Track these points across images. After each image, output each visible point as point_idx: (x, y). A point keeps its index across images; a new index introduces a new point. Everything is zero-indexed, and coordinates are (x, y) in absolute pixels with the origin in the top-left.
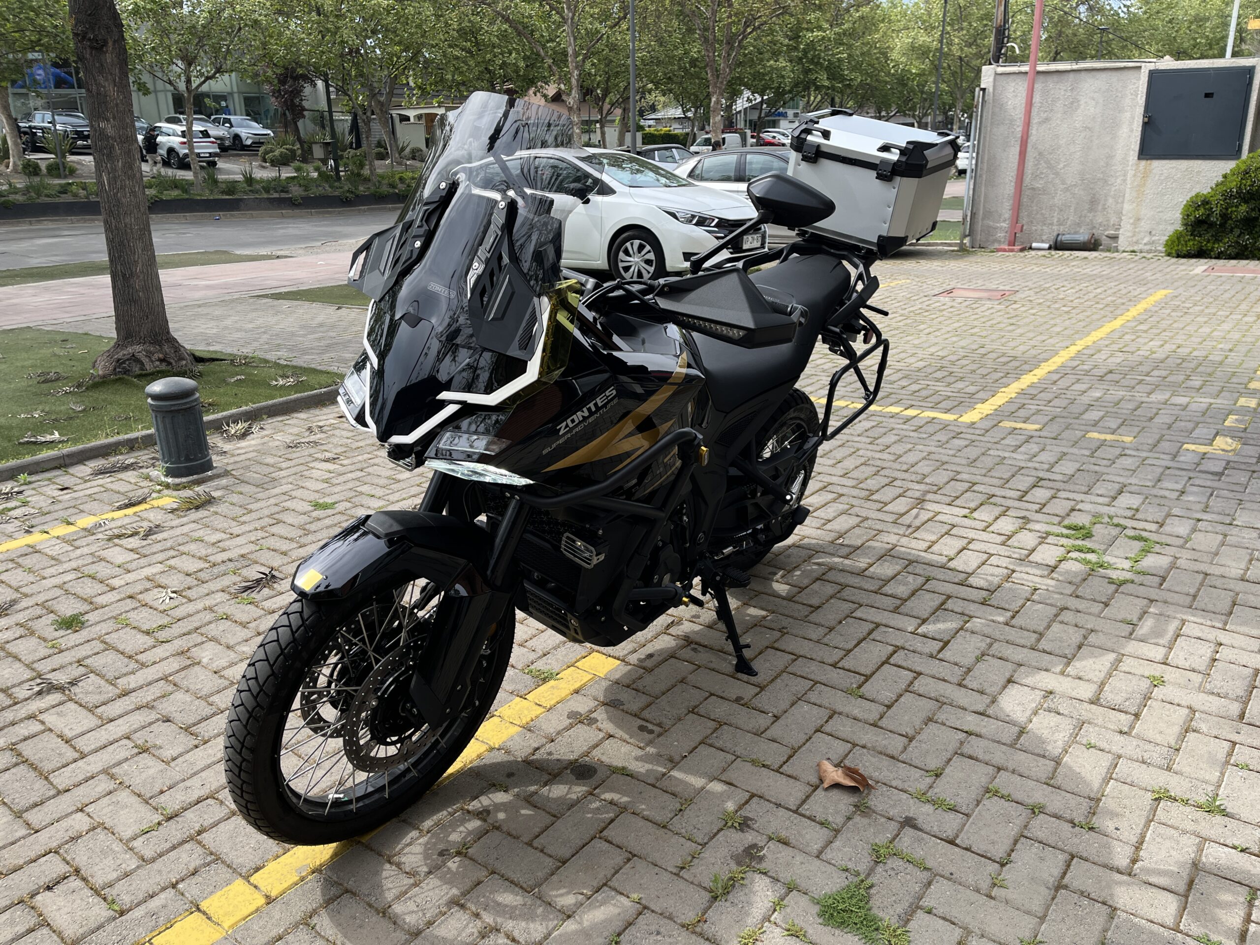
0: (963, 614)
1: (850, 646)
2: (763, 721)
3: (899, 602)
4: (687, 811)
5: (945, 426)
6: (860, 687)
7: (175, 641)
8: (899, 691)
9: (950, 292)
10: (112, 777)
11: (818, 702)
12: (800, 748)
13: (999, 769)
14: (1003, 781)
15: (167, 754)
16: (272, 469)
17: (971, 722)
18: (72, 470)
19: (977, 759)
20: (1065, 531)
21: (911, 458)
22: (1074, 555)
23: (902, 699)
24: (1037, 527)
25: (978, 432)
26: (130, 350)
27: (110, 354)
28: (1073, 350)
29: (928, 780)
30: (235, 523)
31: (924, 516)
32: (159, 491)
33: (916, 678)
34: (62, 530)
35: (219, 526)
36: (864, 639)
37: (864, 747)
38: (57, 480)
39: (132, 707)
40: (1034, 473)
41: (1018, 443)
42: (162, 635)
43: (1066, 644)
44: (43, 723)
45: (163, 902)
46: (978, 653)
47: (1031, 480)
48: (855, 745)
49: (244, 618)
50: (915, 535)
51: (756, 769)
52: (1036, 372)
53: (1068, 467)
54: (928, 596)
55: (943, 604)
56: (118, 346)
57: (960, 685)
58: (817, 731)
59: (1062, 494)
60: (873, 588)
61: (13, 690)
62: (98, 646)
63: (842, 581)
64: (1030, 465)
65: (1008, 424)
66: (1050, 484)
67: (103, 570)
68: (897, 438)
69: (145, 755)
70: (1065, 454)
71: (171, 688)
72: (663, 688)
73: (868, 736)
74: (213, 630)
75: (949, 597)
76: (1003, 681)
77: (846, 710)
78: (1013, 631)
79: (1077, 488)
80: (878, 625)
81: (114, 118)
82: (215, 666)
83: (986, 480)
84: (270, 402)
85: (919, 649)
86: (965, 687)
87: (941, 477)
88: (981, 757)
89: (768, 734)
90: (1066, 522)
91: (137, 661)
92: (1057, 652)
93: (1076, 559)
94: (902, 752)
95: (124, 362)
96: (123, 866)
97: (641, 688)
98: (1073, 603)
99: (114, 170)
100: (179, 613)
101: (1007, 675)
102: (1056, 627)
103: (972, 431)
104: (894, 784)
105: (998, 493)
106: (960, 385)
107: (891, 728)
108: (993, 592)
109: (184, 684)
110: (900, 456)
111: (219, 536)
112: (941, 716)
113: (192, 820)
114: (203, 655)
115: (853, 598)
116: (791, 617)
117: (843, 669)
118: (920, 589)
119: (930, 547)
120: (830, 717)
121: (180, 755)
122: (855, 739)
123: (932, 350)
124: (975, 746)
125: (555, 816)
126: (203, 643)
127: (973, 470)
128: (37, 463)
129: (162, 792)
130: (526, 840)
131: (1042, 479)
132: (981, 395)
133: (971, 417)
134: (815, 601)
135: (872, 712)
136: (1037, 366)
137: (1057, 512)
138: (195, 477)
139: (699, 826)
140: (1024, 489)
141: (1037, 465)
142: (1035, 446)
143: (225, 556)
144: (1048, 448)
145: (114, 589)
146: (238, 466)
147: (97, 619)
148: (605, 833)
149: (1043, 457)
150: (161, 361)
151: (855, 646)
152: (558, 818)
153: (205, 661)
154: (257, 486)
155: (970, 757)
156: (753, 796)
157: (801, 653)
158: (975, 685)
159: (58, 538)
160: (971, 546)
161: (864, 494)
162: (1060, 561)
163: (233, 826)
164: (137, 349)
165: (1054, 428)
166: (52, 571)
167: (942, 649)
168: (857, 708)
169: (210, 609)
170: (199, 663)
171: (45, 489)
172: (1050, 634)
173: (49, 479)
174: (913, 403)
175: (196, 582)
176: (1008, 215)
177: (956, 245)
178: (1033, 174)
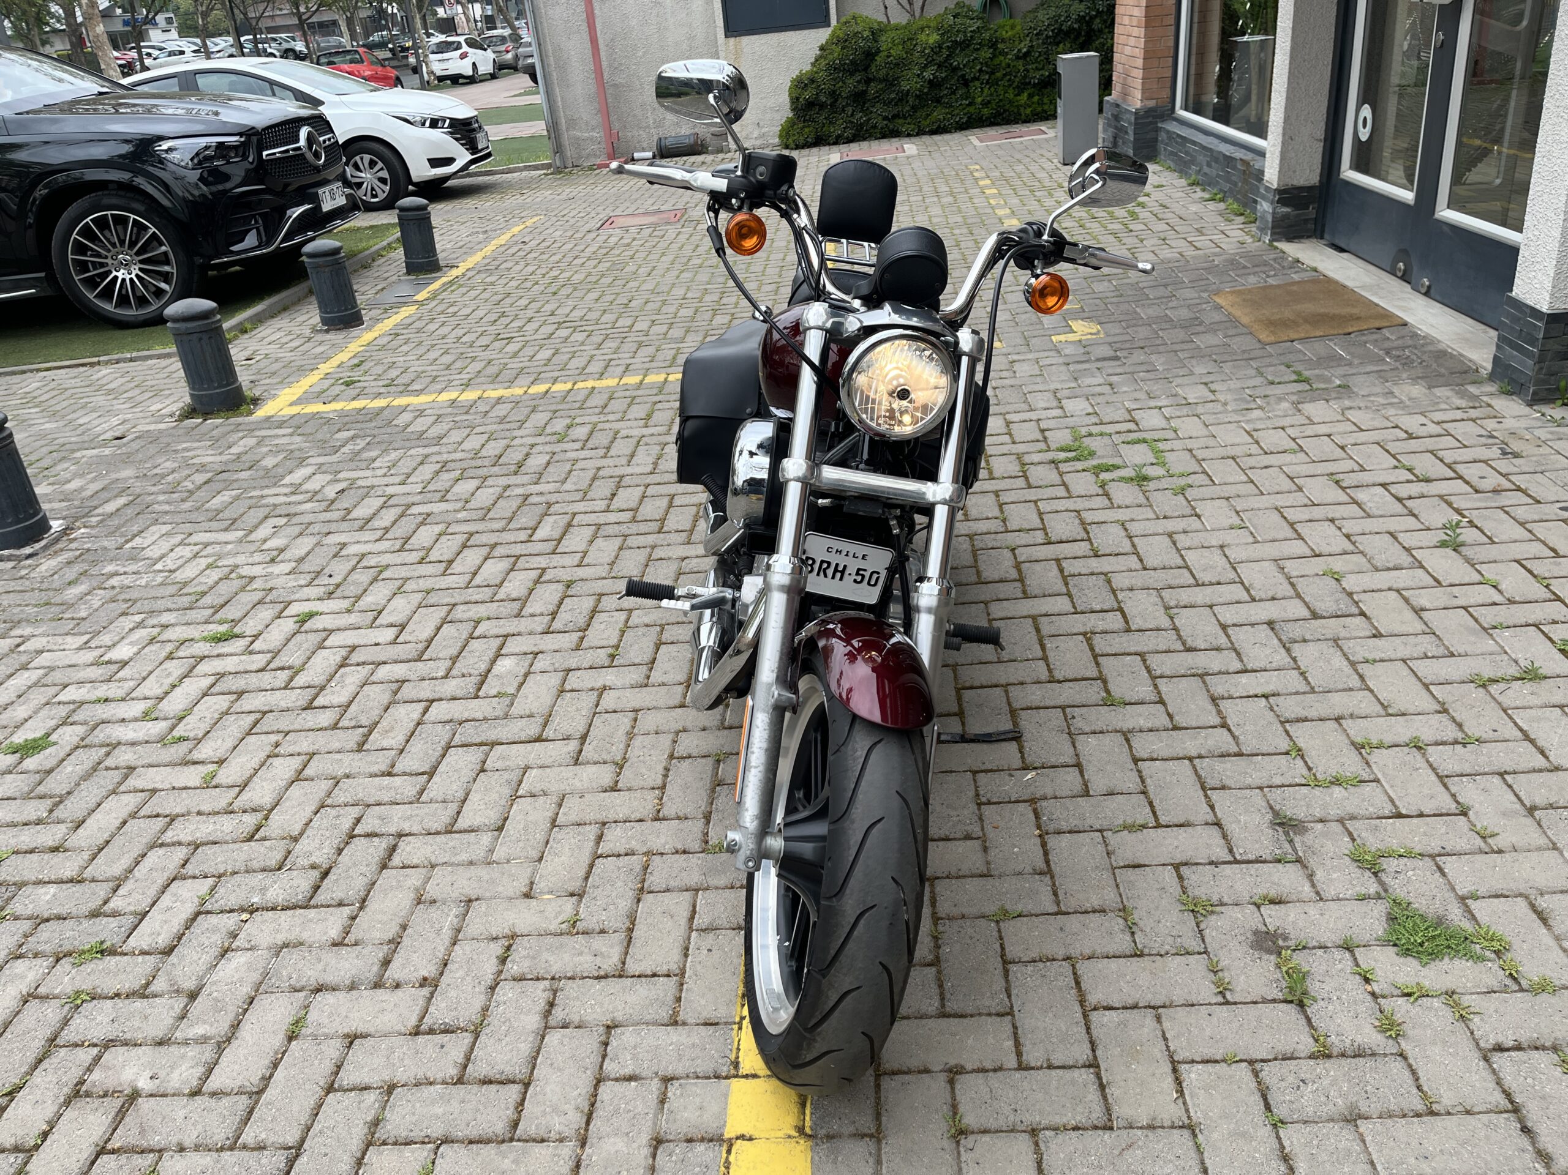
0: (1094, 574)
1: (1038, 652)
3: (1018, 584)
4: (1139, 922)
6: (1108, 693)
8: (1150, 682)
9: (610, 222)
11: (1094, 729)
12: (1145, 788)
13: (1336, 720)
14: (1357, 730)
17: (1250, 684)
19: (1307, 719)
20: (1067, 455)
22: (1105, 476)
23: (1161, 689)
29: (1299, 763)
33: (1145, 661)
36: (1041, 638)
37: (1202, 757)
43: (1219, 569)
46: (1161, 609)
48: (1190, 759)
51: (1140, 835)
54: (1036, 567)
55: (1061, 570)
57: (1187, 650)
58: (1136, 761)
73: (1188, 743)
75: (1057, 561)
76: (1219, 631)
78: (1160, 574)
80: (1034, 618)
85: (1106, 628)
86: (1196, 650)
88: (1307, 715)
89: (1094, 789)
90: (1054, 445)
92: (1221, 579)
93: (1113, 480)
94: (1238, 745)
98: (1169, 525)
101: (1214, 621)
102: (1188, 555)
104: (1277, 782)
107: (1193, 724)
108: (1090, 540)
112: (1218, 690)
117: (1067, 680)
118: (1019, 563)
120: (1129, 740)
122: (1182, 752)
124: (1286, 707)
135: (1155, 715)
139: (1175, 933)
148: (1091, 1000)
151: (1044, 650)
152: (1012, 1014)
155: (1299, 720)
156: (1177, 867)
157: (1004, 682)
158: (1201, 645)
162: (1102, 486)
167: (1126, 618)
168: (1135, 717)
172: (1193, 565)
176: (597, 120)
177: (548, 166)
178: (610, 66)
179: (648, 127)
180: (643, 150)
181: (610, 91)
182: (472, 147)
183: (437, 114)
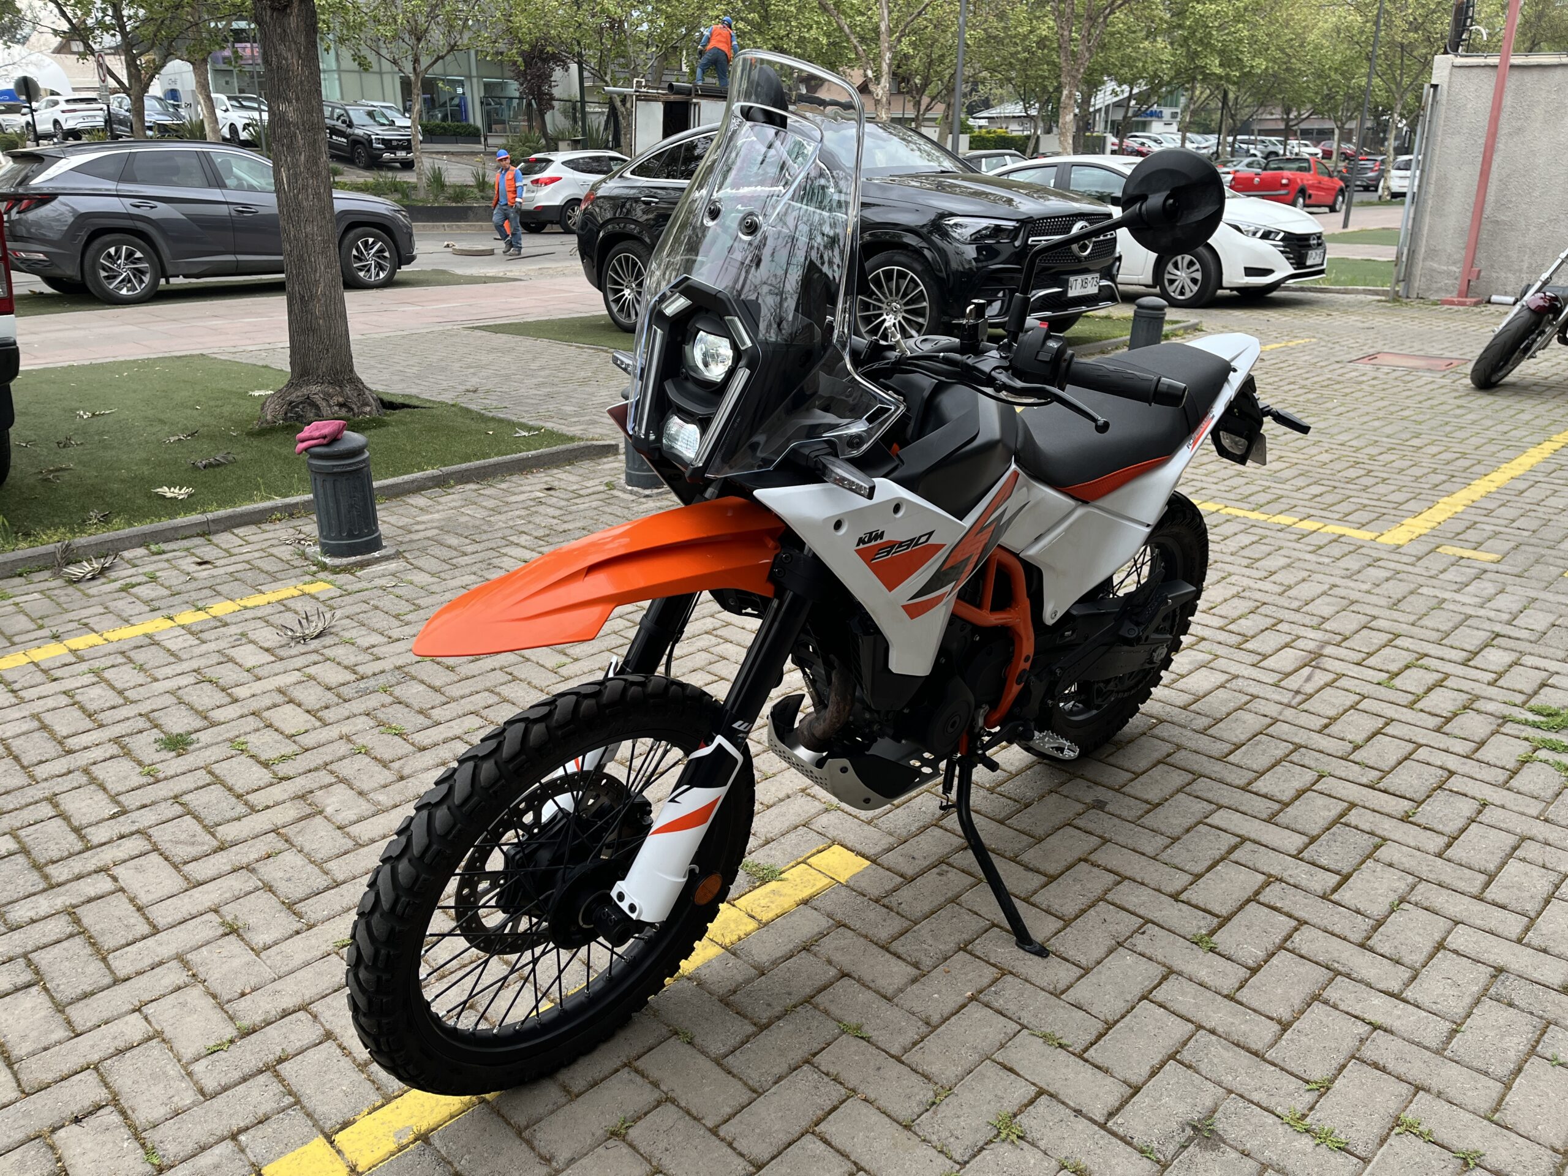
0: (1372, 833)
1: (1199, 869)
2: (1063, 974)
3: (1276, 806)
4: (943, 1107)
5: (1357, 548)
6: (1212, 933)
7: (298, 779)
8: (1271, 948)
9: (1372, 357)
10: (186, 965)
11: (1148, 952)
12: (1116, 1022)
13: (1418, 1089)
14: (1422, 1108)
15: (260, 939)
16: (454, 553)
17: (1378, 1008)
18: (216, 539)
19: (1383, 1070)
20: (1531, 717)
21: (1306, 591)
22: (1543, 754)
23: (1274, 960)
24: (1491, 707)
25: (1405, 559)
26: (305, 390)
27: (280, 394)
28: (1548, 448)
29: (1309, 1098)
30: (397, 623)
31: (1321, 678)
32: (314, 574)
33: (1296, 929)
34: (188, 617)
35: (377, 626)
36: (1222, 859)
37: (1213, 1032)
38: (197, 551)
39: (229, 868)
40: (1487, 625)
41: (1464, 579)
42: (283, 769)
43: (1526, 894)
44: (115, 879)
45: (216, 1160)
46: (1393, 897)
47: (1482, 636)
48: (1200, 1027)
49: (387, 756)
50: (1305, 706)
51: (1048, 1050)
52: (1493, 476)
53: (1537, 620)
54: (1321, 801)
55: (1342, 816)
56: (291, 385)
57: (1362, 946)
58: (1144, 997)
59: (1528, 660)
60: (1237, 782)
61: (88, 830)
62: (203, 777)
63: (1196, 767)
64: (1482, 612)
65: (1452, 550)
66: (1512, 644)
67: (227, 674)
68: (1288, 561)
69: (233, 938)
70: (1535, 600)
71: (281, 845)
72: (927, 908)
73: (1219, 1015)
74: (346, 768)
75: (1353, 805)
76: (1428, 948)
77: (1188, 969)
78: (1448, 868)
79: (1550, 652)
80: (1244, 840)
81: (297, 100)
82: (340, 819)
83: (1415, 631)
84: (464, 466)
85: (1304, 883)
86: (1371, 950)
87: (1347, 623)
88: (1390, 1067)
89: (1070, 996)
90: (1533, 703)
91: (246, 803)
92: (1513, 905)
93: (1546, 762)
94: (1271, 1046)
95: (297, 406)
96: (175, 1099)
97: (894, 904)
98: (1540, 829)
99: (295, 165)
100: (308, 740)
101: (1437, 937)
102: (1513, 866)
103: (1396, 557)
104: (1255, 1097)
105: (1432, 652)
106: (1382, 489)
107: (1255, 1004)
108: (1420, 804)
109: (298, 840)
110: (1290, 587)
111: (375, 639)
112: (1331, 994)
113: (274, 1041)
114: (328, 801)
115: (1210, 796)
116: (1119, 817)
117: (1188, 903)
118: (1309, 789)
119: (1326, 726)
120: (1165, 978)
121: (276, 943)
122: (1199, 1017)
123: (1343, 437)
124: (1381, 1048)
125: (754, 1091)
126: (331, 785)
127: (1396, 615)
128: (176, 529)
129: (243, 995)
130: (710, 1124)
131: (1498, 635)
132: (1412, 505)
133: (1397, 536)
134: (1154, 795)
135: (1228, 976)
136: (1495, 468)
137: (1518, 687)
138: (359, 558)
139: (958, 1133)
140: (1472, 648)
141: (1492, 614)
142: (1489, 585)
143: (377, 666)
144: (1508, 589)
145: (237, 701)
146: (415, 546)
147: (209, 740)
148: (822, 1127)
149: (1501, 602)
150: (341, 405)
151: (1209, 869)
152: (760, 1095)
153: (329, 810)
154: (433, 575)
155: (1376, 1066)
156: (1041, 1092)
157: (1128, 874)
158: (1385, 949)
159: (183, 627)
160: (1388, 730)
161: (1234, 639)
162: (1524, 762)
163: (324, 1055)
164: (314, 390)
165: (1521, 559)
166: (168, 671)
167: (1339, 885)
168: (1203, 966)
169: (348, 738)
170: (321, 812)
171: (180, 562)
172: (1503, 877)
173: (187, 549)
174: (1312, 512)
175: (336, 699)
176: (1460, 255)
177: (1385, 293)
178: (1497, 201)
179: (1520, 271)
180: (1506, 294)
181: (1487, 227)
182: (1299, 262)
183: (1273, 226)
